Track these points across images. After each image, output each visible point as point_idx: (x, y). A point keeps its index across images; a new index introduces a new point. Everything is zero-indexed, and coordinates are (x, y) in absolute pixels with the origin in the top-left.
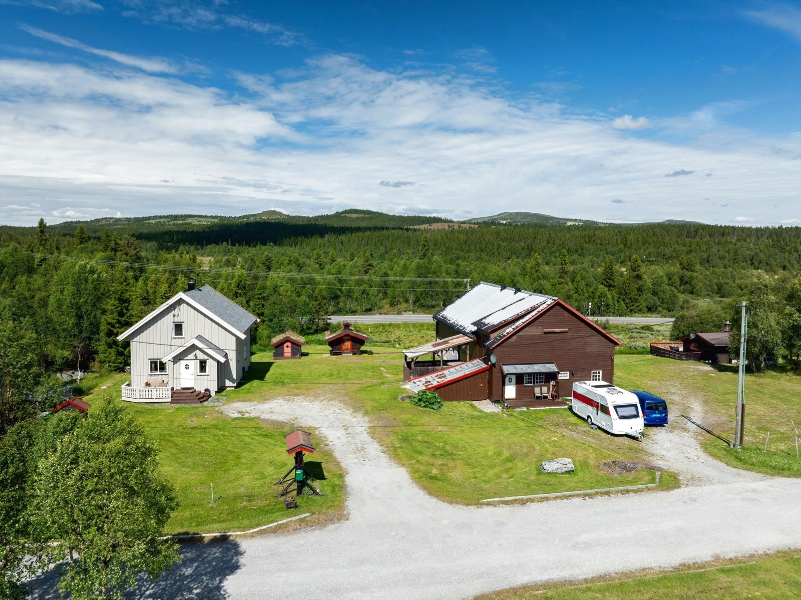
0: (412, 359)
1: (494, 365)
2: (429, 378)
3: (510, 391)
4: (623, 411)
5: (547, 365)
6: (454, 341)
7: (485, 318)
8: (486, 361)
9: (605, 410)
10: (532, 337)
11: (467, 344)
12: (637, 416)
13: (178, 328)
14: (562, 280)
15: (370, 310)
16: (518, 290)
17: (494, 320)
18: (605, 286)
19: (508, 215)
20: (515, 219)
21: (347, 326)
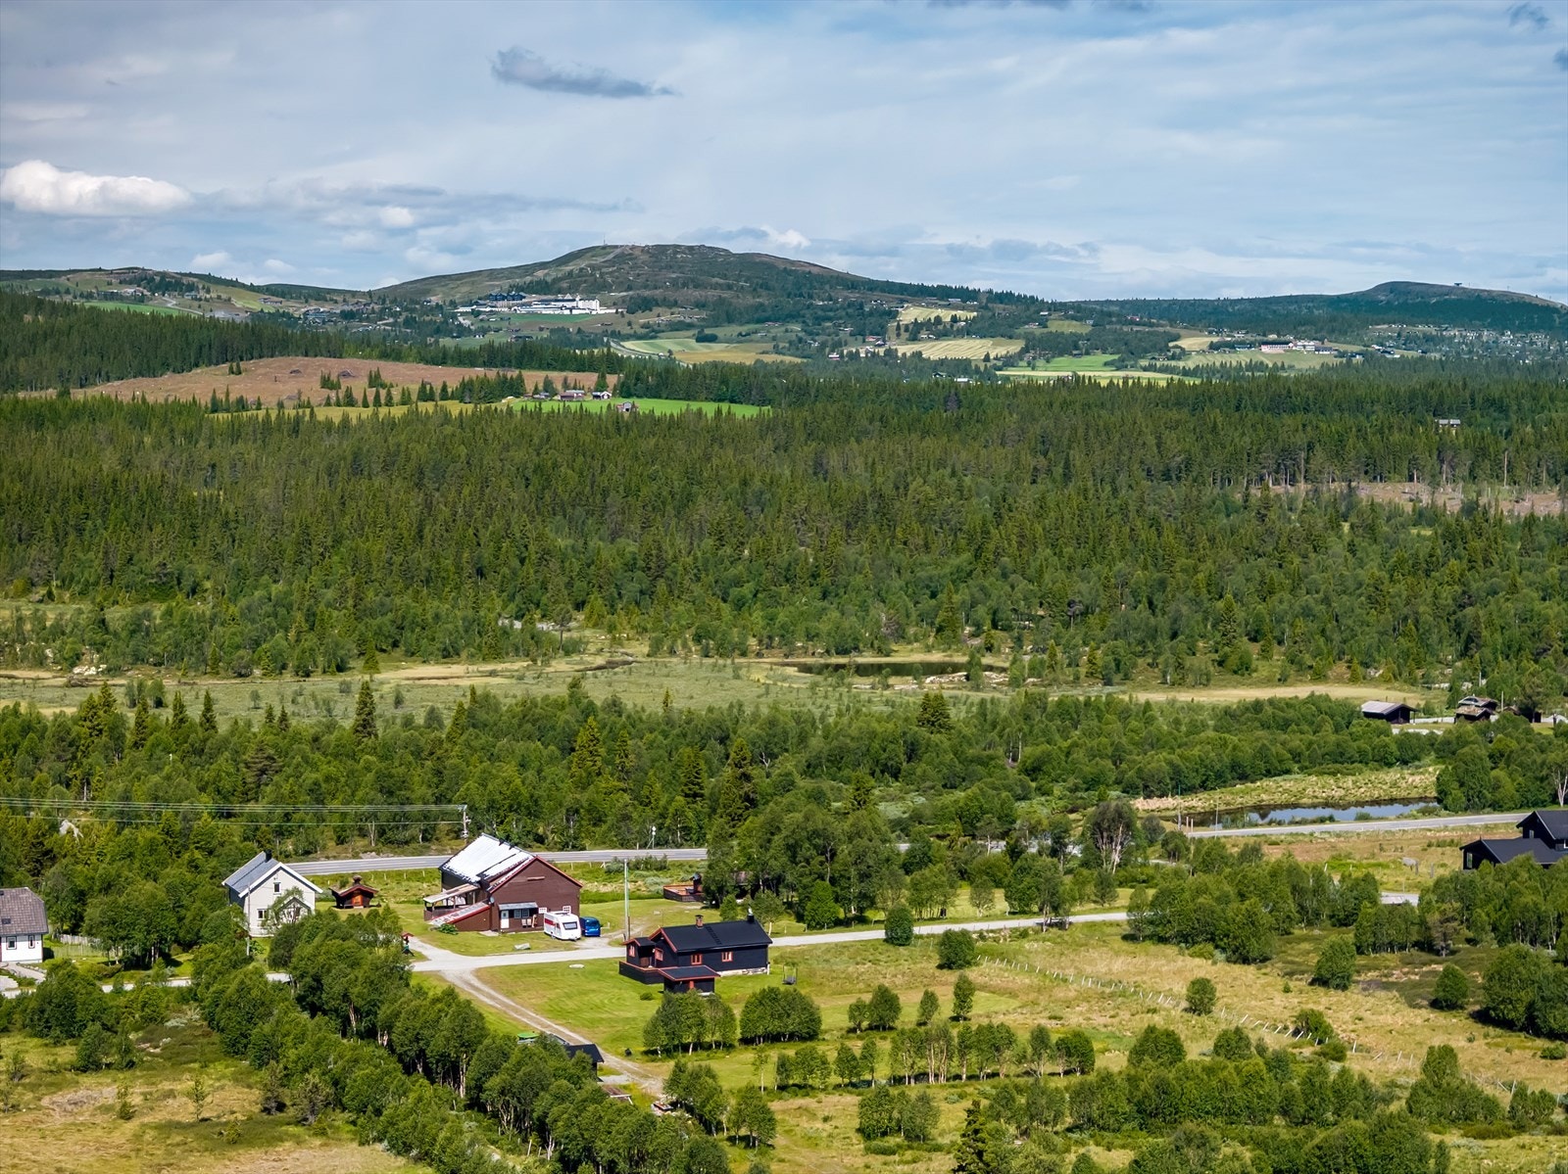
0: (433, 905)
2: (446, 916)
3: (505, 923)
4: (568, 926)
5: (531, 903)
7: (486, 871)
8: (487, 902)
9: (559, 926)
10: (518, 884)
12: (576, 928)
13: (277, 886)
14: (622, 784)
15: (307, 853)
16: (512, 846)
17: (492, 873)
18: (687, 796)
19: (611, 263)
20: (646, 287)
21: (357, 881)
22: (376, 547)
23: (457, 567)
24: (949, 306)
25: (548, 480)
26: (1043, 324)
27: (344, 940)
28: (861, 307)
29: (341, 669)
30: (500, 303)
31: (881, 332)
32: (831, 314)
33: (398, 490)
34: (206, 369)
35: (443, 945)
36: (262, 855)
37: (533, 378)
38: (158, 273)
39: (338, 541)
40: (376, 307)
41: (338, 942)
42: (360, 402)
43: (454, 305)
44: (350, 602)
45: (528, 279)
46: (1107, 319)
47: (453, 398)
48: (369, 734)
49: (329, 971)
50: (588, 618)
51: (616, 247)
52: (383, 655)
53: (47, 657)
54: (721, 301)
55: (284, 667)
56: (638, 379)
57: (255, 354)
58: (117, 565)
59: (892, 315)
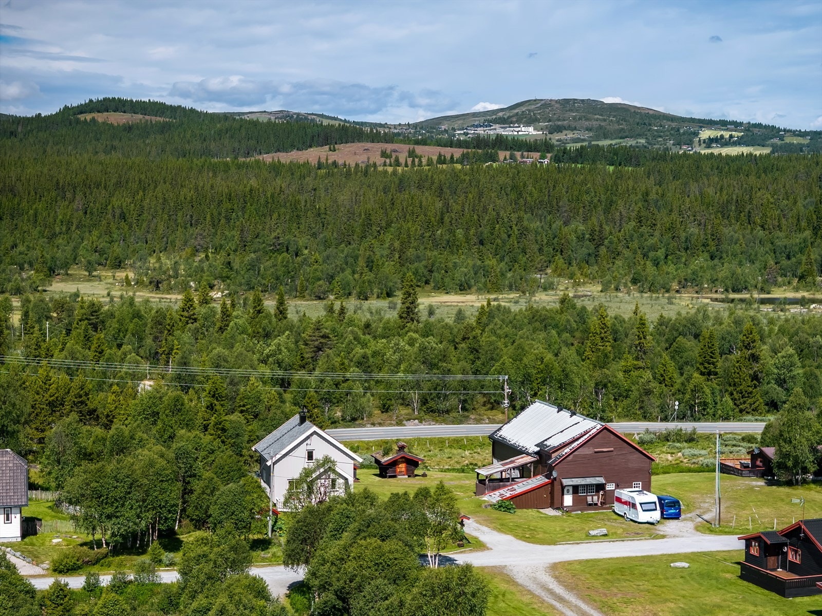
0: (487, 477)
1: (555, 479)
2: (502, 491)
3: (568, 500)
4: (646, 507)
5: (597, 478)
6: (520, 460)
7: (546, 440)
8: (547, 477)
9: (634, 506)
10: (585, 456)
11: (531, 463)
12: (656, 510)
13: (310, 453)
14: (640, 363)
16: (573, 414)
17: (554, 442)
18: (702, 374)
19: (539, 108)
20: (559, 120)
21: (402, 448)
22: (415, 228)
23: (467, 239)
24: (727, 130)
25: (520, 194)
26: (782, 139)
27: (383, 538)
28: (678, 130)
29: (389, 295)
30: (479, 129)
31: (690, 143)
32: (662, 134)
33: (427, 197)
34: (315, 149)
35: (502, 528)
36: (296, 419)
37: (502, 155)
38: (295, 114)
39: (389, 225)
40: (412, 131)
41: (375, 542)
42: (403, 165)
43: (454, 130)
44: (397, 256)
45: (494, 117)
46: (818, 136)
47: (457, 163)
48: (412, 320)
49: (360, 588)
50: (555, 271)
51: (542, 100)
52: (419, 289)
53: (191, 287)
54: (601, 127)
55: (350, 294)
56: (564, 153)
57: (344, 141)
58: (249, 239)
59: (696, 134)
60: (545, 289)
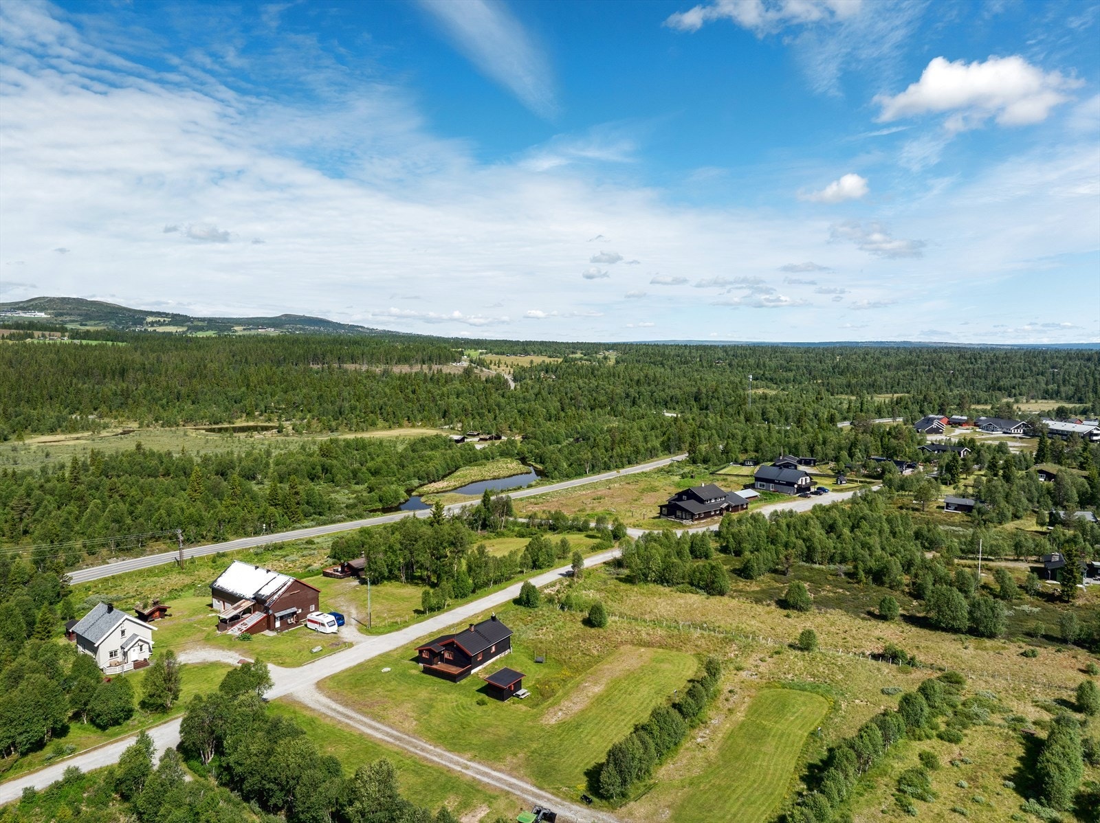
1: (269, 614)
2: (238, 627)
3: (278, 624)
4: (330, 624)
5: (292, 609)
6: (243, 604)
7: (259, 591)
8: (264, 613)
9: (323, 625)
11: (252, 605)
12: (335, 624)
13: (123, 632)
16: (269, 572)
17: (265, 593)
18: (272, 505)
20: (60, 309)
24: (162, 317)
26: (192, 323)
28: (134, 317)
29: (5, 439)
30: (8, 313)
32: (124, 319)
47: (7, 339)
54: (87, 314)
56: (75, 335)
59: (144, 319)
60: (104, 428)
